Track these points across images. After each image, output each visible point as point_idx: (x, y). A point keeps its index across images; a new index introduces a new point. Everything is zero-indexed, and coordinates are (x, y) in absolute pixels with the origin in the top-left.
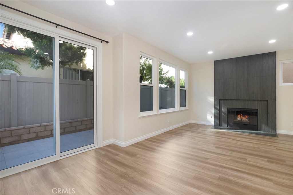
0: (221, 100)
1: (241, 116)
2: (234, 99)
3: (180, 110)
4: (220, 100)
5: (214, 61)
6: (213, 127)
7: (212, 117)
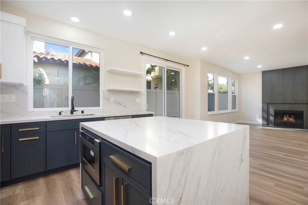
0: (269, 103)
1: (288, 117)
2: (281, 103)
3: (232, 112)
4: (267, 104)
5: (262, 71)
6: (262, 126)
7: (260, 118)
